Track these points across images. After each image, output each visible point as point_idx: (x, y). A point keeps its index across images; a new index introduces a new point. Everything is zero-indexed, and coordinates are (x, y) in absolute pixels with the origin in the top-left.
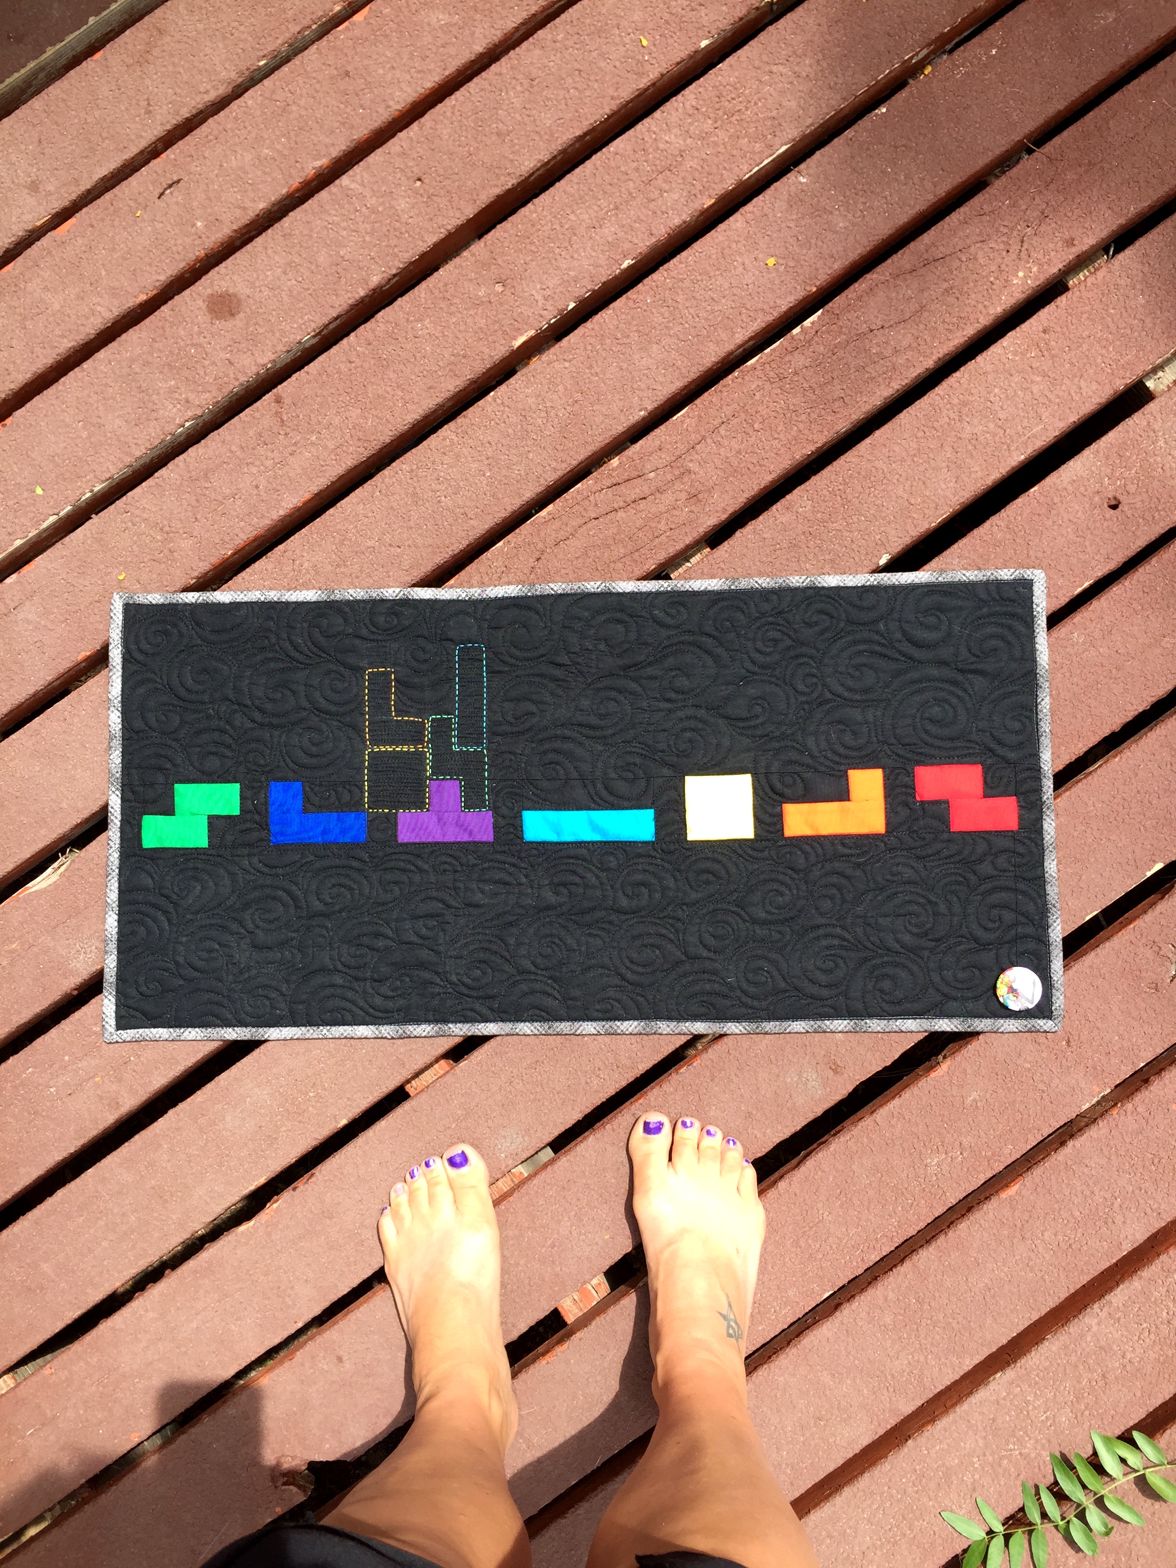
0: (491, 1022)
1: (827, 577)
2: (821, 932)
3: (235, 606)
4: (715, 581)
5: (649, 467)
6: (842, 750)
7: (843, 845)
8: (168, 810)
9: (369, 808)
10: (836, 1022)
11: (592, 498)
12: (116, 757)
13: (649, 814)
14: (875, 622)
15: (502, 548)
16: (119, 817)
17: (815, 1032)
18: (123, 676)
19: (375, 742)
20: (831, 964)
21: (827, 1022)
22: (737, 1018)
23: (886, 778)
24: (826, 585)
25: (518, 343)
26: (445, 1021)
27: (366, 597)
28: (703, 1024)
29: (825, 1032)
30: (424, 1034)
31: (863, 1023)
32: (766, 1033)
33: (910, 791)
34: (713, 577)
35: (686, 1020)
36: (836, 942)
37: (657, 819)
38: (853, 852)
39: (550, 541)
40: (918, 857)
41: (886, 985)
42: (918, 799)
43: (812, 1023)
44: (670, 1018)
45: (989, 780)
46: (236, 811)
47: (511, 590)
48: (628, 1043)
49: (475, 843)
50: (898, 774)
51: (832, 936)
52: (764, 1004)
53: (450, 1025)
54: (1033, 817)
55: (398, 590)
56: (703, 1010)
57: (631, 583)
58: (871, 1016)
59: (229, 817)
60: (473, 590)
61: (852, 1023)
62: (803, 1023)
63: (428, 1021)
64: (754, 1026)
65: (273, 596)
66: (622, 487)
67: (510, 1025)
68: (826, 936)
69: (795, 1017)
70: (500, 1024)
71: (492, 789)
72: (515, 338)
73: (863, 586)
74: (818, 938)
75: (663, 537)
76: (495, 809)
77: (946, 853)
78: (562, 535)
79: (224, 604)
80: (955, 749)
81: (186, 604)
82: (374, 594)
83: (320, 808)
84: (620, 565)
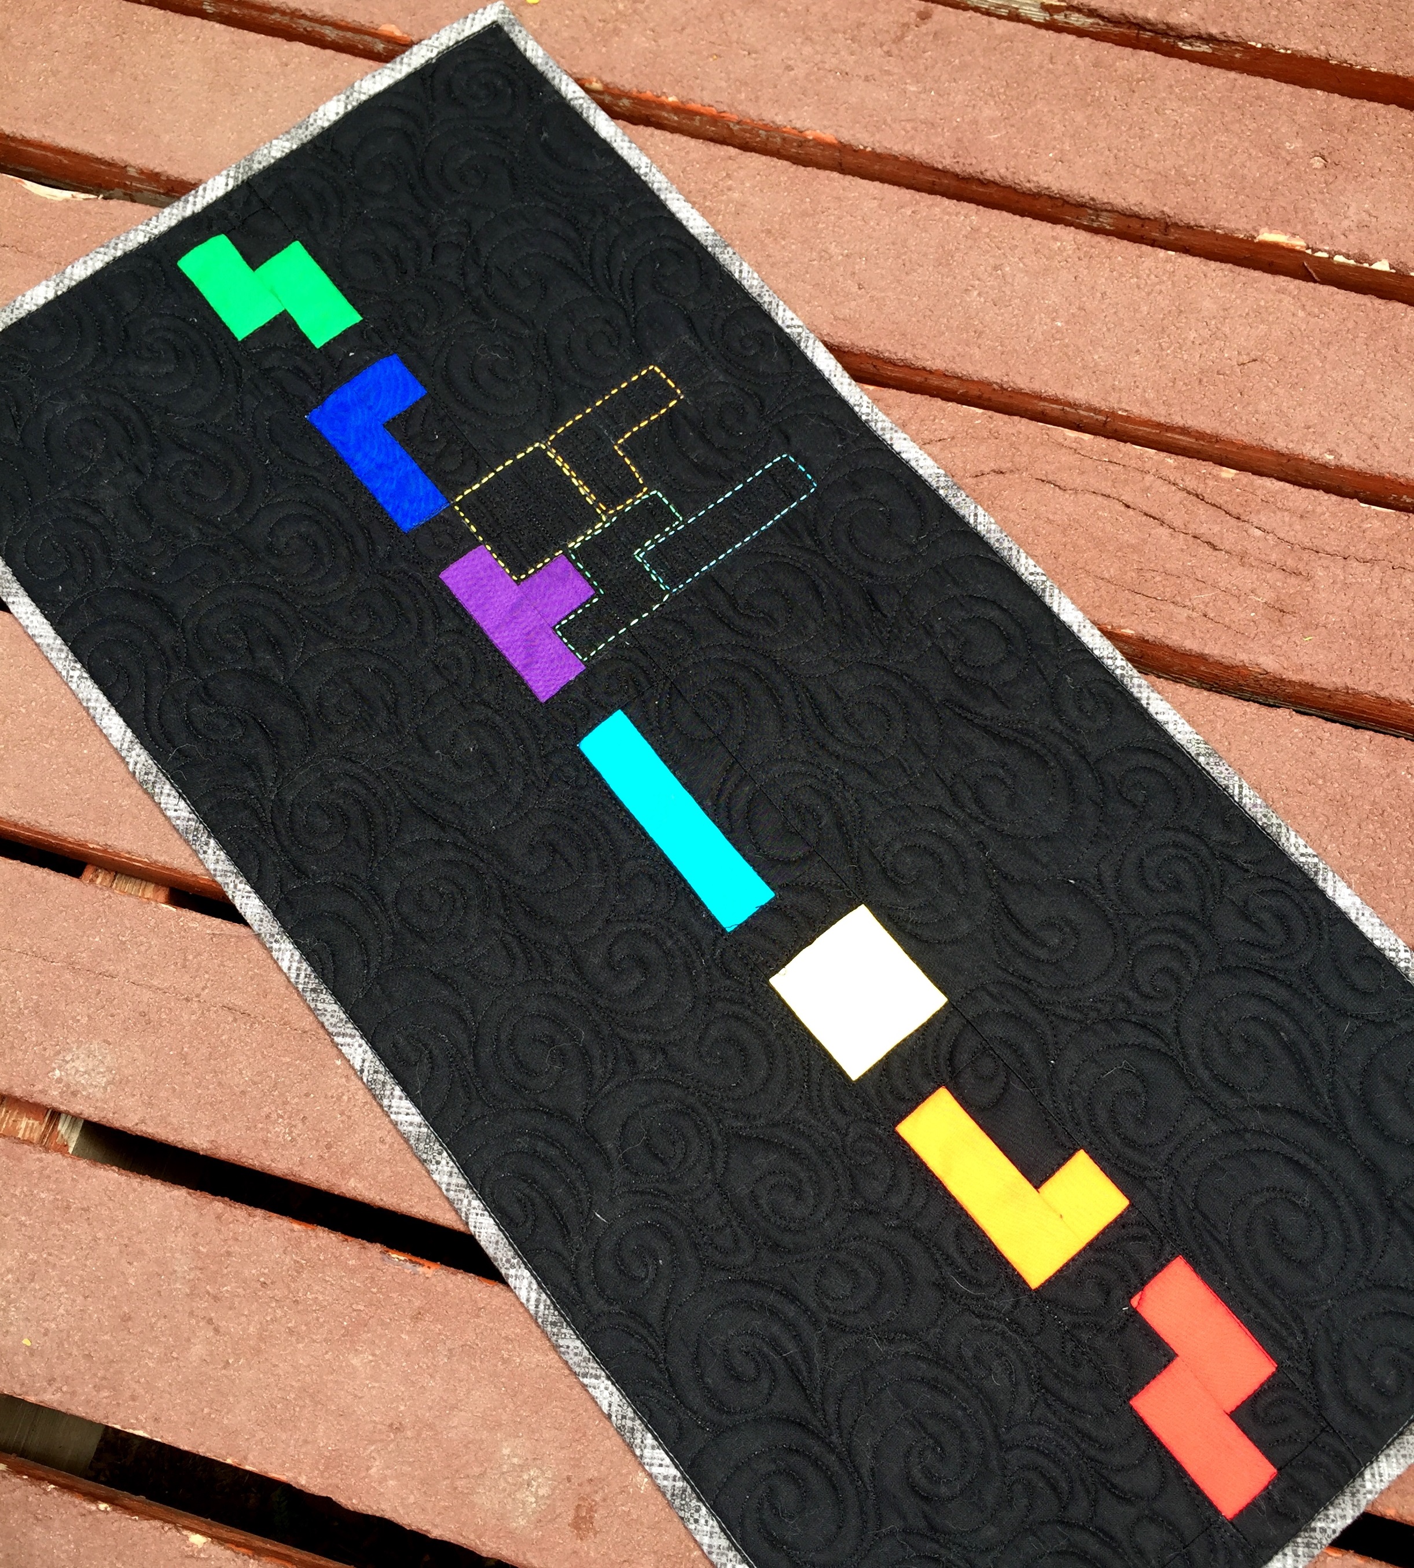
0: (262, 897)
1: (1341, 885)
2: (791, 1311)
3: (606, 149)
4: (1188, 728)
5: (1263, 519)
6: (1102, 1116)
7: (958, 1235)
8: (254, 258)
9: (459, 504)
10: (660, 1454)
11: (1149, 478)
12: (280, 148)
13: (761, 894)
14: (1342, 1013)
15: (975, 416)
16: (198, 208)
17: (620, 1430)
18: (397, 84)
19: (559, 445)
20: (750, 1370)
21: (649, 1440)
22: (543, 1278)
23: (1120, 1223)
24: (1330, 893)
25: (1267, 236)
26: (214, 831)
27: (754, 292)
28: (494, 1229)
29: (630, 1447)
30: (170, 813)
31: (694, 1503)
32: (556, 1347)
33: (1135, 1281)
34: (1191, 722)
35: (482, 1196)
36: (792, 1349)
37: (764, 911)
38: (960, 1260)
39: (1042, 469)
40: (1040, 1382)
41: (787, 1495)
42: (1134, 1302)
43: (630, 1413)
44: (465, 1168)
45: (1262, 1402)
46: (318, 342)
47: (926, 466)
48: (379, 1134)
49: (520, 681)
50: (1143, 1238)
51: (797, 1337)
52: (600, 1306)
53: (212, 842)
54: (1273, 1532)
55: (797, 322)
56: (516, 1210)
57: (1080, 615)
58: (717, 1510)
59: (303, 339)
60: (881, 416)
61: (680, 1484)
62: (616, 1398)
63: (195, 806)
64: (553, 1316)
65: (657, 181)
66: (1201, 506)
67: (276, 928)
68: (788, 1325)
69: (617, 1378)
70: (268, 914)
71: (617, 645)
72: (1272, 229)
73: (1379, 951)
74: (774, 1313)
75: (1186, 613)
76: (590, 672)
77: (1087, 1424)
78: (1063, 478)
79: (596, 135)
80: (1263, 1303)
81: (557, 92)
82: (767, 299)
83: (407, 442)
84: (1091, 584)
